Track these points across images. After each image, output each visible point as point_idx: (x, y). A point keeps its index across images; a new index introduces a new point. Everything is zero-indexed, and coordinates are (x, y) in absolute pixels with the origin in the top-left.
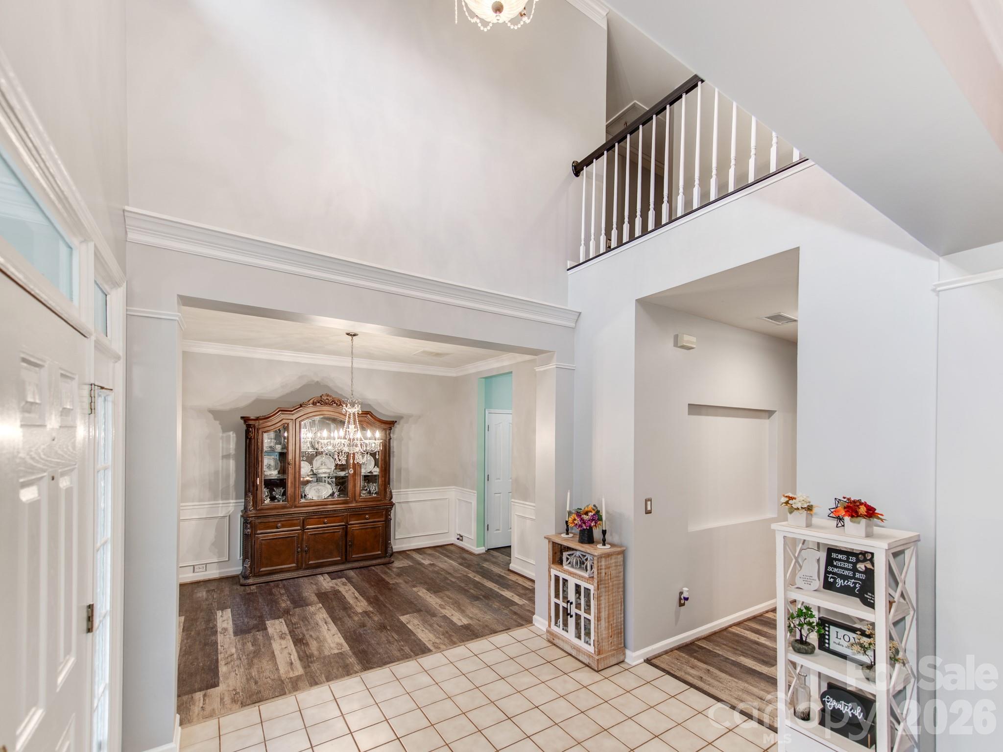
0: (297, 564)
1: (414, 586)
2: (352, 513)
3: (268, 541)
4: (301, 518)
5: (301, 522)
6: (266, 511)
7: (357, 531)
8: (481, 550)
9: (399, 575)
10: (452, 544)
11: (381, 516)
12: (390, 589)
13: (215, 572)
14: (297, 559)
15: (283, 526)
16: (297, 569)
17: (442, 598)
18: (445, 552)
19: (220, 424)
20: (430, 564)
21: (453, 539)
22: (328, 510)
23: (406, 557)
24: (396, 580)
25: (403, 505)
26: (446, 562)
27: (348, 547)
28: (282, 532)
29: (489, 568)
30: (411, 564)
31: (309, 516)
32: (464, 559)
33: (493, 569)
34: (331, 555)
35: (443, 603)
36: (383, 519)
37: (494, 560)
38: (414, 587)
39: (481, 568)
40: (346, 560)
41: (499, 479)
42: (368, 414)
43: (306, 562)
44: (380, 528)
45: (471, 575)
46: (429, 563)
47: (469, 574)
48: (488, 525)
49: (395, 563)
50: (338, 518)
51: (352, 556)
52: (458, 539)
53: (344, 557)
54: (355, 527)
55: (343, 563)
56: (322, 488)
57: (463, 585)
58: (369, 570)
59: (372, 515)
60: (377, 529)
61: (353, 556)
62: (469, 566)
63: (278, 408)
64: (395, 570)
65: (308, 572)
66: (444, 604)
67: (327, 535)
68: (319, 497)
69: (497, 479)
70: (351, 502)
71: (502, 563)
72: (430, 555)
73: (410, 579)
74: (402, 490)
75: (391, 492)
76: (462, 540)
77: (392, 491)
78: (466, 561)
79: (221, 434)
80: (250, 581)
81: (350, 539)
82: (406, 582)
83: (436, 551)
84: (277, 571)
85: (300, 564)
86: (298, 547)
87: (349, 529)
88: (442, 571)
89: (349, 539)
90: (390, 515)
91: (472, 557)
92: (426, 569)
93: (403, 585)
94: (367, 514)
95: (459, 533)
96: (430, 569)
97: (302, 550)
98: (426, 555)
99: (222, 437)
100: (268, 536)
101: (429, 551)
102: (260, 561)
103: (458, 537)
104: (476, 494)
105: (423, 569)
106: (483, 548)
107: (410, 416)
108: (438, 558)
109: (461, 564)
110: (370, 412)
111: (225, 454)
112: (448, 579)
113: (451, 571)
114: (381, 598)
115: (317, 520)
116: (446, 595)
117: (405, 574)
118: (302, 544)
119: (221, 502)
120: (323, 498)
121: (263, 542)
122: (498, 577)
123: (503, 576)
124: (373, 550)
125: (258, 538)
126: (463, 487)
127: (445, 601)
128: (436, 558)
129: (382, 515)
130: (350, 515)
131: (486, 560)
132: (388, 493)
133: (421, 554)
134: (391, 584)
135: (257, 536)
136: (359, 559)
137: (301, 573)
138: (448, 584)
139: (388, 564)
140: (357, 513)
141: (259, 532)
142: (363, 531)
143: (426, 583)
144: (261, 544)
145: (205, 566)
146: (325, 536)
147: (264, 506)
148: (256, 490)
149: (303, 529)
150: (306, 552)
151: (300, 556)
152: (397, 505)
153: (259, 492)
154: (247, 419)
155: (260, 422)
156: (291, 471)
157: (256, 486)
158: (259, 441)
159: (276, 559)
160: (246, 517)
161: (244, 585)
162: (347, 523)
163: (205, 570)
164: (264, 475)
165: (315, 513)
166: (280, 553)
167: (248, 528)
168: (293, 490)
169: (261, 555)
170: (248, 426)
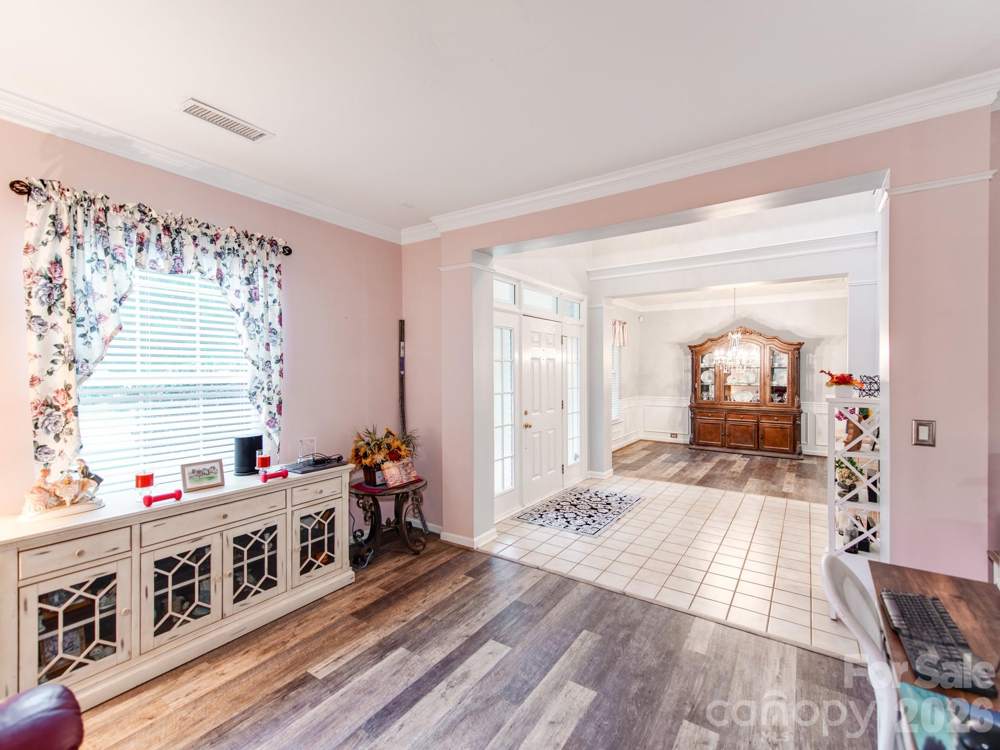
0: (722, 443)
2: (763, 414)
3: (704, 424)
4: (725, 412)
5: (724, 415)
6: (702, 405)
7: (768, 429)
11: (789, 420)
12: (769, 469)
13: (681, 439)
14: (722, 440)
15: (712, 416)
16: (722, 446)
17: (799, 480)
19: (684, 352)
23: (820, 460)
27: (760, 439)
28: (712, 420)
31: (731, 411)
34: (746, 442)
36: (791, 423)
38: (789, 472)
40: (758, 449)
42: (776, 338)
43: (727, 443)
44: (791, 429)
49: (803, 460)
50: (751, 416)
51: (763, 446)
53: (756, 446)
54: (766, 425)
55: (756, 450)
56: (745, 394)
59: (781, 418)
60: (785, 430)
61: (765, 447)
63: (709, 339)
64: (794, 463)
65: (729, 450)
66: (793, 483)
68: (742, 399)
70: (762, 405)
77: (800, 401)
79: (683, 357)
80: (693, 447)
82: (789, 469)
84: (709, 444)
85: (724, 443)
86: (722, 432)
87: (760, 426)
89: (760, 433)
90: (800, 421)
94: (776, 416)
97: (725, 434)
100: (703, 421)
102: (699, 436)
105: (819, 467)
110: (778, 337)
114: (756, 470)
115: (736, 415)
116: (806, 480)
117: (798, 466)
118: (725, 430)
121: (701, 424)
124: (781, 446)
125: (697, 422)
129: (792, 419)
130: (761, 415)
132: (796, 402)
135: (697, 419)
136: (770, 450)
137: (725, 450)
139: (796, 459)
140: (767, 415)
141: (698, 417)
142: (773, 429)
144: (699, 425)
145: (676, 435)
146: (742, 427)
147: (701, 401)
148: (695, 390)
149: (726, 420)
150: (728, 436)
151: (724, 438)
152: (817, 415)
153: (698, 393)
154: (690, 347)
155: (698, 348)
156: (718, 380)
157: (695, 388)
158: (697, 360)
159: (708, 437)
160: (690, 407)
161: (690, 448)
162: (758, 422)
163: (676, 437)
164: (702, 382)
165: (734, 410)
166: (711, 433)
167: (692, 414)
168: (718, 393)
169: (699, 432)
170: (692, 351)
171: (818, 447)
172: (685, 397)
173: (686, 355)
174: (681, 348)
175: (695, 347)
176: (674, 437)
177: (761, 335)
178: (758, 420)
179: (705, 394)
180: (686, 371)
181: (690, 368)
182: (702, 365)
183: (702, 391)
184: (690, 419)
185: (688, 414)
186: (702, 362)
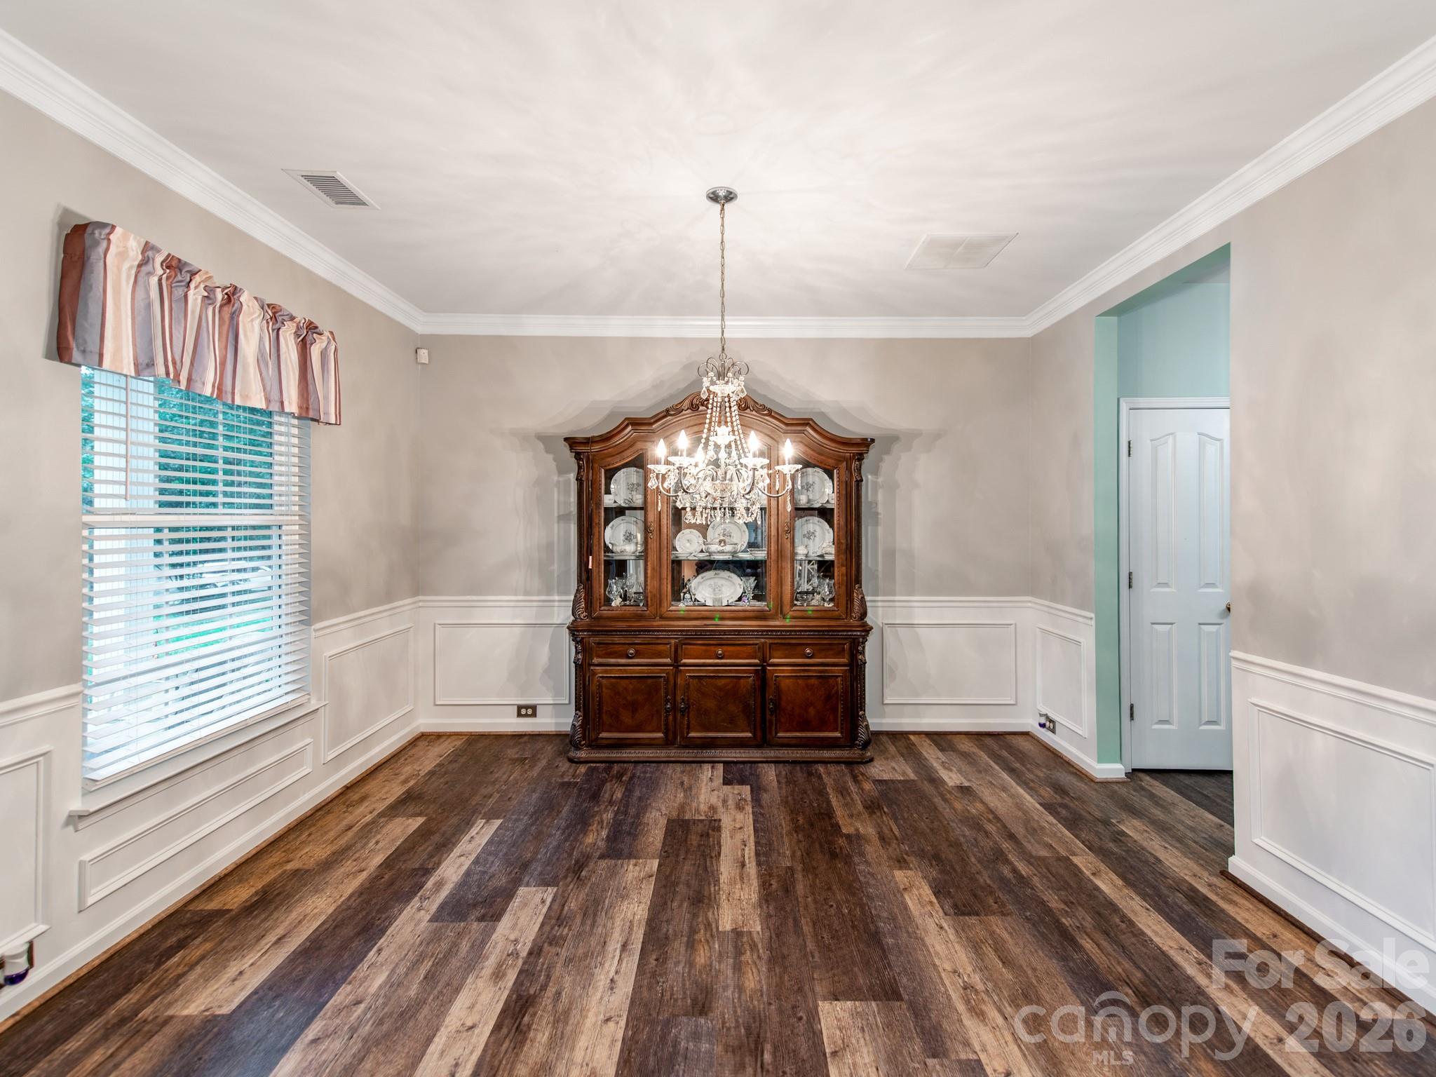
0: (666, 734)
1: (901, 863)
2: (776, 641)
3: (613, 680)
4: (673, 641)
5: (673, 649)
6: (609, 623)
7: (787, 681)
8: (1112, 771)
9: (872, 807)
10: (1026, 734)
11: (840, 653)
12: (834, 855)
13: (548, 720)
14: (667, 725)
15: (638, 654)
16: (667, 743)
17: (975, 947)
18: (1005, 753)
19: (555, 460)
20: (962, 789)
21: (1029, 723)
22: (725, 631)
23: (905, 751)
24: (858, 825)
25: (901, 630)
26: (1004, 789)
27: (768, 713)
28: (638, 666)
29: (1145, 844)
30: (912, 776)
31: (691, 637)
32: (1060, 790)
33: (1161, 855)
34: (732, 725)
35: (976, 980)
36: (845, 660)
37: (1157, 813)
38: (900, 868)
39: (1115, 841)
40: (762, 741)
41: (1166, 585)
42: (808, 424)
43: (682, 733)
44: (839, 679)
45: (1085, 861)
46: (958, 783)
47: (1074, 854)
48: (1132, 707)
49: (875, 763)
50: (744, 648)
51: (776, 733)
52: (1043, 726)
53: (759, 734)
54: (783, 671)
55: (759, 746)
56: (723, 582)
57: (1054, 901)
58: (810, 774)
59: (820, 650)
60: (831, 681)
61: (780, 734)
62: (1074, 822)
63: (626, 419)
64: (867, 786)
65: (687, 754)
66: (980, 987)
67: (723, 681)
68: (715, 600)
69: (1160, 585)
70: (773, 618)
71: (1190, 834)
72: (965, 755)
73: (896, 832)
74: (897, 598)
75: (863, 601)
76: (1053, 731)
77: (867, 598)
78: (1067, 801)
79: (556, 478)
80: (582, 754)
81: (771, 697)
82: (882, 838)
83: (982, 747)
84: (628, 742)
85: (671, 735)
86: (667, 701)
87: (769, 675)
88: (989, 821)
89: (769, 696)
90: (863, 653)
91: (1083, 786)
92: (946, 801)
93: (873, 850)
94: (808, 645)
95: (1044, 712)
96: (958, 806)
97: (674, 707)
98: (953, 755)
99: (558, 482)
100: (611, 671)
101: (966, 746)
102: (599, 718)
103: (1043, 720)
104: (1093, 622)
105: (938, 800)
106: (1119, 766)
107: (913, 435)
108: (986, 771)
109: (1049, 807)
110: (812, 420)
111: (561, 513)
112: (1007, 861)
113: (1019, 831)
114: (800, 888)
115: (704, 648)
116: (992, 933)
117: (889, 806)
118: (674, 695)
119: (556, 598)
120: (725, 603)
121: (604, 681)
122: (1186, 896)
123: (1206, 899)
124: (822, 725)
125: (594, 674)
126: (1054, 600)
127: (983, 968)
128: (980, 772)
129: (843, 650)
130: (770, 644)
131: (1134, 812)
132: (856, 603)
133: (942, 750)
134: (842, 835)
135: (592, 668)
136: (794, 742)
137: (673, 753)
138: (1003, 881)
139: (858, 763)
140: (788, 642)
141: (596, 661)
142: (800, 681)
143: (937, 858)
144: (600, 686)
145: (534, 708)
146: (721, 683)
147: (604, 611)
148: (589, 578)
149: (676, 664)
150: (682, 711)
151: (671, 718)
152: (887, 631)
153: (595, 584)
154: (572, 442)
155: (596, 448)
156: (653, 545)
157: (588, 571)
158: (594, 484)
159: (627, 719)
160: (573, 630)
161: (571, 760)
162: (764, 662)
163: (534, 715)
164: (607, 549)
165: (699, 634)
166: (634, 707)
167: (577, 653)
168: (656, 583)
169: (600, 709)
170: (578, 456)
171: (887, 709)
172: (559, 593)
173: (561, 471)
174: (548, 451)
175: (588, 441)
176: (526, 715)
177: (770, 415)
178: (764, 660)
179: (615, 587)
180: (563, 518)
181: (574, 509)
182: (608, 501)
183: (607, 576)
184: (573, 665)
185: (567, 650)
186: (608, 492)
